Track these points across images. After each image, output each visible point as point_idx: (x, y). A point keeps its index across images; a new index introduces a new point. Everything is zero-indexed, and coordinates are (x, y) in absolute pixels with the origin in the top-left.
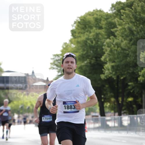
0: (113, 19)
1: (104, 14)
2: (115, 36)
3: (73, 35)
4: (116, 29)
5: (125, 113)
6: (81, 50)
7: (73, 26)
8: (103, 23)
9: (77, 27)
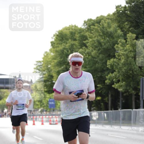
0: (85, 33)
1: (78, 29)
2: (86, 47)
3: (52, 45)
4: (87, 41)
5: (94, 109)
6: (59, 58)
7: (52, 38)
8: (77, 36)
9: (55, 39)
